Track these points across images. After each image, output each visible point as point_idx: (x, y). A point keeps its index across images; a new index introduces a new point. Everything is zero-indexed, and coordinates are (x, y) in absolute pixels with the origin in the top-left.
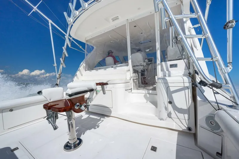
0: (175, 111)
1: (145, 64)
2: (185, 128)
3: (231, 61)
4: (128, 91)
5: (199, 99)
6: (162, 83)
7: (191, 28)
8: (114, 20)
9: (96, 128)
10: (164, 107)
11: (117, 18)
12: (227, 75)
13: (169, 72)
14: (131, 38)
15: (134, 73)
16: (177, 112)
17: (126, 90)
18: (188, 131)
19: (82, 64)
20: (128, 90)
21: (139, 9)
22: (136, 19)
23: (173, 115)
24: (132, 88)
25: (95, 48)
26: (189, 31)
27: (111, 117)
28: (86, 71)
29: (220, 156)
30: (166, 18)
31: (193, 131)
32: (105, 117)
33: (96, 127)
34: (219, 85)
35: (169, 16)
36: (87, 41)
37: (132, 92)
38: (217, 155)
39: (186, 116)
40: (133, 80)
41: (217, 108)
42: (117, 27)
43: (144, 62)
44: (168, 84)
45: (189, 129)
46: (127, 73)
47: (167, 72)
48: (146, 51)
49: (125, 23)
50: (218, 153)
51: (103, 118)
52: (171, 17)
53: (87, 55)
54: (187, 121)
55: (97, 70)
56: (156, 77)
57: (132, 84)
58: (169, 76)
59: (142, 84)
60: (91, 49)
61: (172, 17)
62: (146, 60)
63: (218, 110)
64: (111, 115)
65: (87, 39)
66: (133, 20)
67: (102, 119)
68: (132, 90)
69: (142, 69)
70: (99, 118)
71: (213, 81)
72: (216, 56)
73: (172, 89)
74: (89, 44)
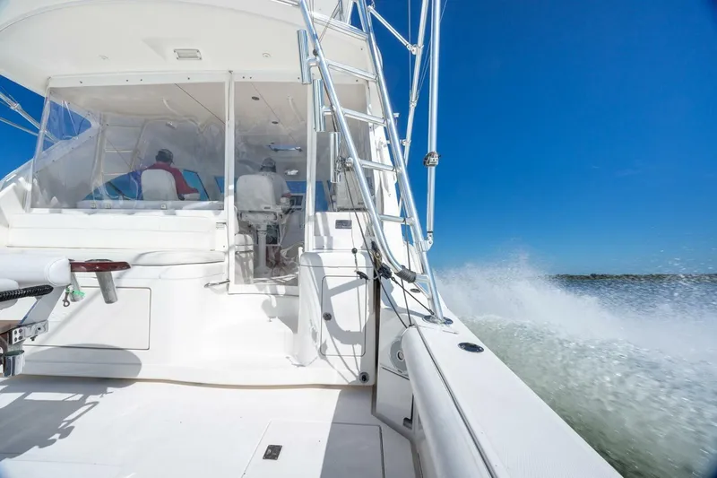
0: (335, 340)
1: (279, 210)
2: (354, 379)
3: (432, 230)
4: (215, 287)
5: (383, 305)
6: (309, 266)
7: (382, 143)
8: (182, 55)
9: (54, 441)
10: (311, 330)
11: (193, 55)
12: (424, 254)
13: (330, 239)
14: (239, 127)
15: (240, 232)
16: (337, 341)
17: (207, 285)
18: (360, 383)
19: (15, 180)
20: (214, 284)
21: (267, 55)
22: (255, 79)
23: (330, 350)
24: (232, 279)
25: (95, 124)
26: (379, 150)
27: (137, 384)
28: (35, 210)
29: (409, 425)
30: (324, 107)
31: (370, 382)
32: (109, 389)
33: (57, 436)
34: (412, 277)
35: (331, 106)
36: (53, 91)
37: (231, 291)
38: (404, 424)
39: (358, 348)
40: (236, 253)
41: (407, 323)
42: (191, 81)
43: (278, 203)
44: (323, 270)
45: (364, 377)
46: (218, 230)
47: (325, 239)
48: (289, 173)
49: (224, 79)
50: (406, 419)
51: (96, 393)
52: (335, 109)
53: (47, 145)
54: (359, 359)
55: (94, 209)
56: (300, 249)
57: (232, 269)
58: (330, 249)
59: (267, 265)
60: (69, 124)
61: (337, 108)
62: (284, 200)
63: (410, 326)
64: (139, 377)
65: (52, 85)
66: (247, 79)
67: (91, 399)
68: (232, 284)
69: (270, 224)
70: (78, 397)
71: (403, 267)
72: (412, 216)
73: (332, 283)
74: (62, 103)
